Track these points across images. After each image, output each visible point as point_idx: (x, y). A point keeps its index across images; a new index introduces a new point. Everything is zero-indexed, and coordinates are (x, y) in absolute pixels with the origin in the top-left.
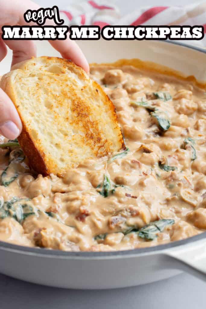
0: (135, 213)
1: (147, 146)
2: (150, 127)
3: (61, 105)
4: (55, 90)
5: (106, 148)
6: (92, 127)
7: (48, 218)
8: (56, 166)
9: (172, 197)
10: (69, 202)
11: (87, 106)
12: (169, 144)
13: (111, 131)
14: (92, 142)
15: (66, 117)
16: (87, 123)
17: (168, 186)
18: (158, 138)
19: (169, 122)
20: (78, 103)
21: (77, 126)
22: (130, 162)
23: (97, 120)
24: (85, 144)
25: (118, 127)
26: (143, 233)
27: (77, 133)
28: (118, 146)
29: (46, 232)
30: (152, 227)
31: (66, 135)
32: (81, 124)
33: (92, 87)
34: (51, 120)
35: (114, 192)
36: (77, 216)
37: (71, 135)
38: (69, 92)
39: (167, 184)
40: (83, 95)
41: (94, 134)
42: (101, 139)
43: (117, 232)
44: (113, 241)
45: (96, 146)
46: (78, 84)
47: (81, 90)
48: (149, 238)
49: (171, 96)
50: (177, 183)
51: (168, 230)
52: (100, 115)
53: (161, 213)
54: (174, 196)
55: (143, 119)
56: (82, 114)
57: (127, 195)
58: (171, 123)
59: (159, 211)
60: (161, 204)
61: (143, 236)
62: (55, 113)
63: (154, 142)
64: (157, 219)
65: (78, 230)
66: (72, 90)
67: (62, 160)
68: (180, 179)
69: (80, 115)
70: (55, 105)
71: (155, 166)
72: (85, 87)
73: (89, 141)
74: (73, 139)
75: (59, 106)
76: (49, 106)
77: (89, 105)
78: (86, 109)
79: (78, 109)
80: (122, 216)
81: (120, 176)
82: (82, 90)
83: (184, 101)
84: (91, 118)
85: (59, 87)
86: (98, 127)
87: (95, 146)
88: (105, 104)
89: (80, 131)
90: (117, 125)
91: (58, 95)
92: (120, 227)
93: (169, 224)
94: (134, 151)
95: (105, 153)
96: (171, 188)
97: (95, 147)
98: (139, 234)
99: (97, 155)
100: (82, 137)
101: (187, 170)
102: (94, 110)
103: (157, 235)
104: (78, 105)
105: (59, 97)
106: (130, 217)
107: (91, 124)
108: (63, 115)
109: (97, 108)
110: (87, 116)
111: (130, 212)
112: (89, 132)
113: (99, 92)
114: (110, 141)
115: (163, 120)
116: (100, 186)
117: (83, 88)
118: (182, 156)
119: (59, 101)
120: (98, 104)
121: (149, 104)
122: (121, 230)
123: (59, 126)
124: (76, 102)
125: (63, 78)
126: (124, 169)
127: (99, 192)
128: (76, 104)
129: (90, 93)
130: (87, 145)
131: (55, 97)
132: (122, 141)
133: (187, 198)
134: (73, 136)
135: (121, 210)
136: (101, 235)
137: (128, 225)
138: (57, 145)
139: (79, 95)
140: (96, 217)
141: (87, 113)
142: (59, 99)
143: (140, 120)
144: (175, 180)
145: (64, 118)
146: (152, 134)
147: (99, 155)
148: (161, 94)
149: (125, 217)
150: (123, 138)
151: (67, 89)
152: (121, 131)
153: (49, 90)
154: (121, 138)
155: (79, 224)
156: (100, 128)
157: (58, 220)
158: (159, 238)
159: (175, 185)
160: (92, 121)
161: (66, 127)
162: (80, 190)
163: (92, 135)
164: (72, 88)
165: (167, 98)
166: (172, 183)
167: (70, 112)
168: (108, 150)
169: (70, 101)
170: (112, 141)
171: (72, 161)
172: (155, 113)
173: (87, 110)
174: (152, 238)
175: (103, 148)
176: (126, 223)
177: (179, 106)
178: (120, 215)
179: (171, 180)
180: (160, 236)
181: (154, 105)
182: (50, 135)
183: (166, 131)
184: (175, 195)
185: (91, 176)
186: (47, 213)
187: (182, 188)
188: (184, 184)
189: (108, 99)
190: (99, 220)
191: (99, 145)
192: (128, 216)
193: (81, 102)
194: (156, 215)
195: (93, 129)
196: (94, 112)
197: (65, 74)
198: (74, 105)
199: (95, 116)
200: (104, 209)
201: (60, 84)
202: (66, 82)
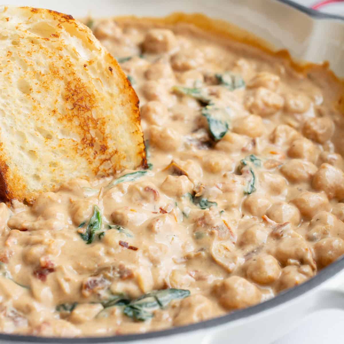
0: (126, 275)
1: (181, 164)
2: (195, 131)
3: (47, 89)
5: (114, 163)
6: (95, 128)
8: (24, 187)
9: (196, 253)
10: (28, 248)
11: (90, 93)
12: (217, 164)
13: (127, 135)
14: (91, 151)
15: (52, 109)
16: (87, 121)
17: (195, 234)
18: (204, 152)
19: (227, 126)
20: (76, 87)
21: (69, 124)
22: (141, 189)
23: (104, 117)
24: (78, 154)
25: (139, 132)
26: (132, 308)
27: (68, 135)
28: (136, 161)
30: (149, 299)
31: (49, 137)
32: (76, 122)
33: (103, 62)
34: (27, 112)
35: (102, 237)
36: (35, 270)
37: (57, 138)
38: (63, 68)
39: (194, 231)
40: (87, 75)
41: (97, 139)
42: (107, 149)
43: (93, 303)
44: (81, 316)
45: (97, 158)
46: (79, 57)
47: (83, 67)
48: (139, 317)
49: (243, 83)
50: (210, 230)
51: (174, 307)
52: (111, 108)
53: (172, 278)
54: (200, 252)
55: (187, 117)
56: (79, 105)
57: (121, 244)
58: (230, 127)
59: (170, 274)
60: (175, 262)
61: (131, 313)
62: (34, 101)
63: (195, 157)
64: (164, 287)
65: (32, 293)
66: (68, 65)
67: (37, 177)
68: (215, 225)
69: (77, 107)
70: (35, 88)
71: (183, 198)
72: (90, 62)
73: (86, 150)
74: (60, 146)
75: (43, 90)
76: (26, 90)
77: (95, 92)
78: (88, 98)
79: (75, 98)
81: (119, 211)
82: (85, 66)
83: (262, 92)
84: (94, 114)
85: (46, 59)
86: (104, 129)
87: (94, 158)
88: (121, 91)
89: (73, 132)
90: (138, 128)
91: (43, 73)
92: (99, 295)
93: (180, 297)
94: (159, 170)
95: (111, 171)
96: (197, 238)
97: (96, 160)
98: (125, 309)
99: (96, 173)
100: (76, 143)
101: (234, 209)
102: (102, 100)
103: (154, 314)
105: (44, 75)
106: (118, 281)
108: (48, 105)
109: (107, 97)
110: (88, 110)
111: (119, 272)
112: (88, 136)
113: (114, 71)
114: (123, 153)
115: (216, 122)
116: (83, 225)
117: (88, 64)
118: (231, 186)
119: (44, 82)
120: (110, 91)
121: (205, 92)
122: (100, 300)
123: (39, 122)
124: (73, 87)
125: (55, 45)
126: (130, 200)
127: (81, 235)
128: (72, 89)
129: (99, 71)
130: (81, 155)
131: (38, 75)
132: (144, 154)
133: (219, 258)
134: (61, 140)
135: (107, 269)
136: (67, 305)
137: (112, 293)
138: (32, 153)
139: (79, 75)
140: (63, 274)
141: (88, 105)
142: (44, 78)
143: (182, 120)
144: (207, 225)
145: (49, 109)
146: (195, 143)
147: (99, 173)
148: (227, 78)
149: (110, 279)
151: (60, 64)
152: (143, 138)
154: (143, 150)
155: (36, 283)
156: (107, 130)
157: (5, 274)
158: (155, 319)
159: (205, 233)
160: (96, 119)
161: (50, 125)
162: (51, 228)
163: (92, 140)
164: (68, 62)
165: (237, 84)
166: (201, 230)
167: (60, 101)
168: (118, 167)
169: (62, 84)
170: (126, 152)
171: (53, 180)
172: (206, 109)
173: (89, 100)
175: (109, 162)
176: (109, 289)
177: (252, 99)
178: (102, 275)
179: (201, 225)
181: (212, 94)
183: (218, 141)
184: (202, 249)
185: (73, 207)
187: (216, 238)
188: (221, 234)
190: (68, 280)
191: (103, 157)
192: (116, 279)
193: (81, 86)
194: (164, 280)
195: (95, 130)
196: (100, 104)
197: (60, 39)
198: (69, 91)
199: (102, 110)
200: (81, 263)
201: (50, 55)
202: (60, 51)
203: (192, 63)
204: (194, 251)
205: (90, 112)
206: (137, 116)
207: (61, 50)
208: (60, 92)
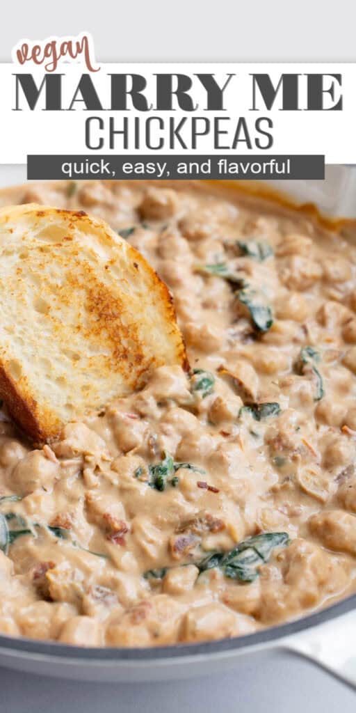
0: (216, 527)
2: (235, 322)
3: (67, 303)
4: (53, 275)
6: (126, 337)
7: (56, 542)
9: (281, 485)
11: (116, 299)
12: (272, 363)
13: (163, 338)
14: (125, 364)
15: (76, 325)
16: (117, 331)
17: (273, 460)
18: (250, 348)
19: (269, 312)
20: (99, 294)
21: (98, 338)
23: (135, 322)
24: (112, 371)
25: (176, 332)
26: (234, 567)
27: (98, 350)
29: (56, 574)
30: (249, 553)
31: (76, 358)
32: (104, 334)
33: (126, 259)
34: (48, 334)
35: (176, 483)
37: (86, 357)
38: (82, 275)
39: (271, 456)
40: (110, 277)
41: (130, 349)
42: (142, 358)
43: (185, 565)
44: (180, 586)
45: (133, 371)
46: (98, 258)
47: (104, 269)
48: (245, 579)
49: (270, 249)
50: (291, 454)
51: (279, 559)
52: (142, 310)
53: (263, 519)
54: (286, 483)
55: (220, 304)
56: (106, 314)
57: (200, 485)
58: (274, 313)
59: (260, 515)
60: (262, 499)
61: (234, 574)
62: (55, 321)
63: (244, 356)
64: (257, 532)
65: (113, 563)
66: (87, 271)
67: (70, 407)
68: (296, 448)
69: (104, 316)
70: (53, 304)
72: (112, 262)
73: (120, 364)
74: (91, 365)
75: (63, 305)
76: (43, 308)
77: (121, 296)
78: (115, 304)
79: (99, 306)
80: (194, 532)
82: (106, 268)
83: (297, 261)
84: (123, 321)
85: (61, 269)
86: (137, 336)
87: (131, 371)
88: (151, 289)
89: (103, 346)
90: (175, 327)
91: (60, 285)
92: (191, 555)
93: (280, 544)
96: (279, 465)
97: (132, 374)
98: (226, 571)
100: (107, 358)
102: (130, 302)
103: (258, 571)
104: (99, 299)
105: (61, 288)
106: (208, 535)
107: (124, 332)
108: (71, 322)
109: (137, 298)
110: (117, 317)
111: (208, 525)
112: (121, 348)
113: (139, 267)
114: (161, 358)
115: (258, 309)
117: (109, 265)
119: (63, 296)
120: (138, 291)
121: (232, 267)
122: (193, 560)
123: (63, 344)
124: (95, 295)
125: (70, 250)
128: (95, 298)
129: (122, 270)
130: (116, 371)
131: (54, 289)
132: (184, 356)
133: (309, 488)
134: (91, 358)
135: (192, 522)
136: (155, 571)
137: (205, 551)
138: (61, 380)
139: (101, 279)
140: (144, 535)
141: (116, 312)
142: (62, 292)
143: (215, 307)
144: (286, 448)
145: (72, 326)
146: (238, 338)
148: (252, 248)
149: (199, 534)
150: (185, 350)
151: (77, 271)
152: (182, 338)
153: (42, 278)
154: (182, 351)
155: (114, 550)
156: (140, 338)
157: (74, 544)
158: (262, 577)
159: (287, 459)
160: (126, 326)
161: (76, 344)
163: (125, 351)
164: (87, 267)
165: (265, 252)
166: (281, 454)
167: (84, 313)
169: (83, 293)
170: (164, 356)
172: (243, 292)
173: (116, 306)
174: (250, 578)
176: (200, 546)
177: (287, 272)
178: (189, 531)
179: (279, 449)
180: (265, 573)
181: (239, 269)
182: (46, 362)
183: (265, 332)
184: (287, 479)
186: (51, 528)
187: (300, 464)
188: (304, 457)
189: (156, 280)
190: (151, 542)
191: (140, 368)
192: (205, 533)
193: (105, 292)
194: (255, 524)
195: (126, 339)
196: (129, 308)
197: (74, 241)
198: (92, 300)
199: (131, 314)
200: (160, 517)
201: (64, 263)
202: (76, 256)
203: (206, 229)
204: (279, 483)
205: (118, 320)
206: (172, 314)
207: (77, 254)
208: (82, 304)
